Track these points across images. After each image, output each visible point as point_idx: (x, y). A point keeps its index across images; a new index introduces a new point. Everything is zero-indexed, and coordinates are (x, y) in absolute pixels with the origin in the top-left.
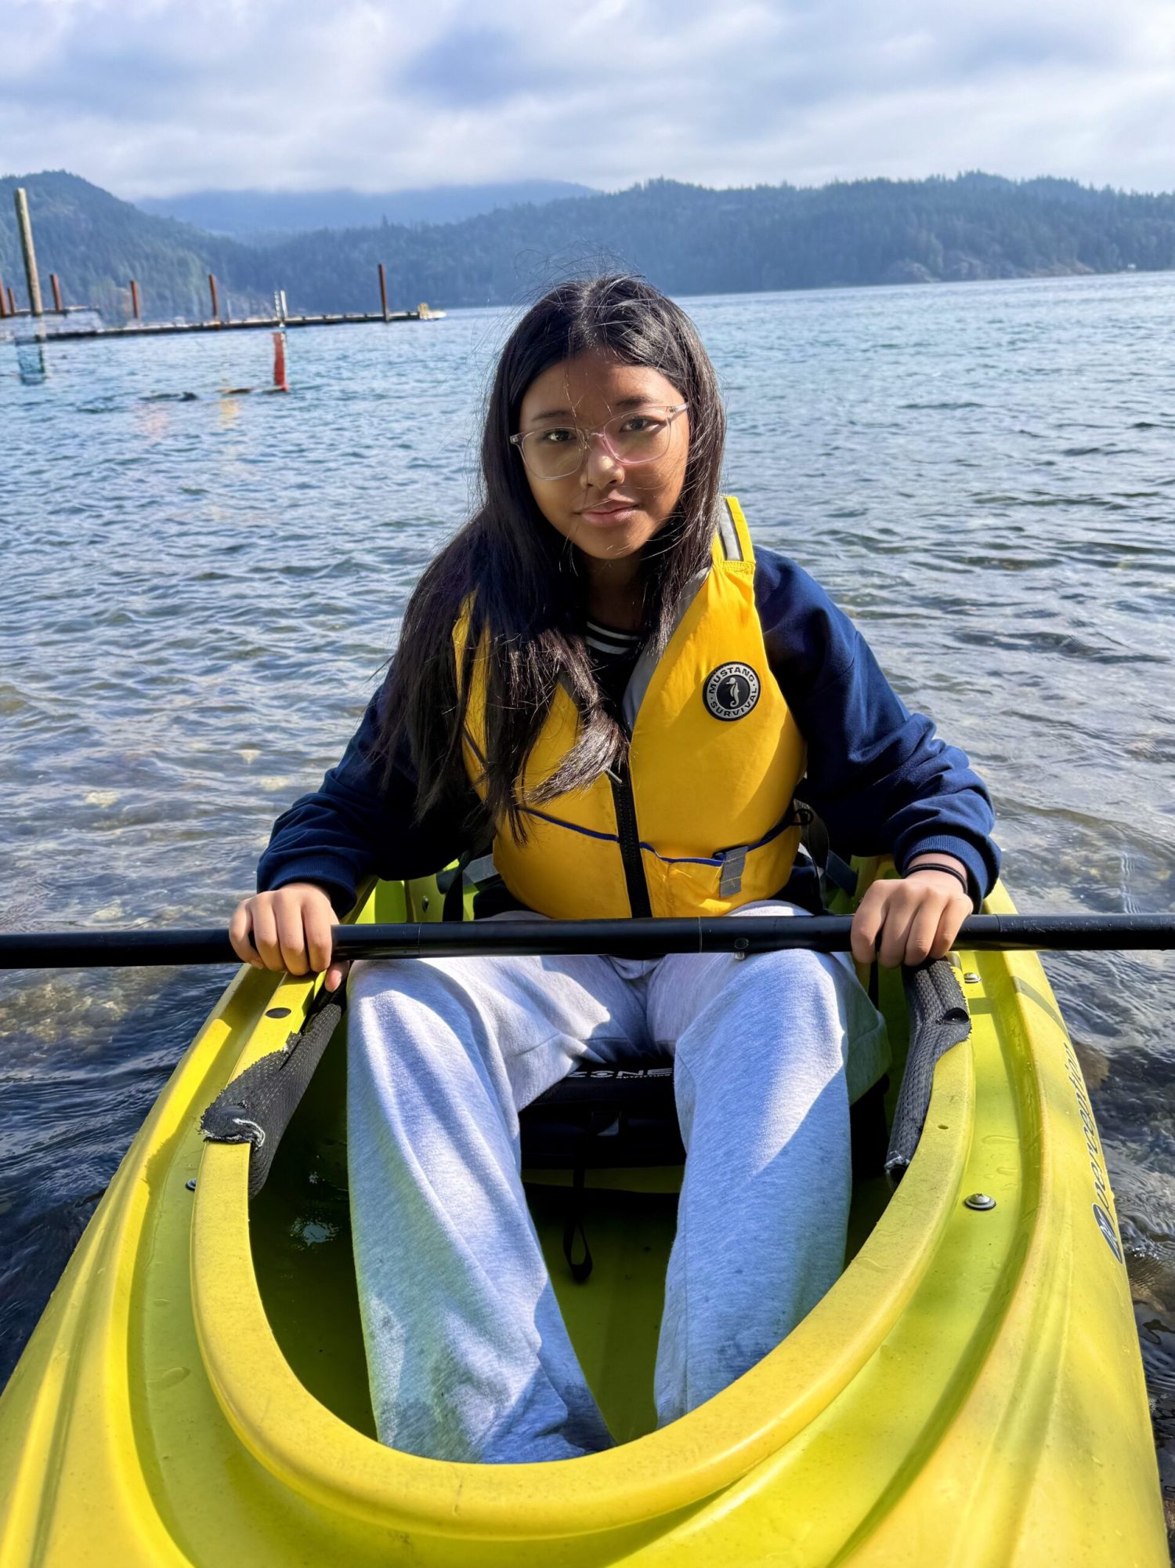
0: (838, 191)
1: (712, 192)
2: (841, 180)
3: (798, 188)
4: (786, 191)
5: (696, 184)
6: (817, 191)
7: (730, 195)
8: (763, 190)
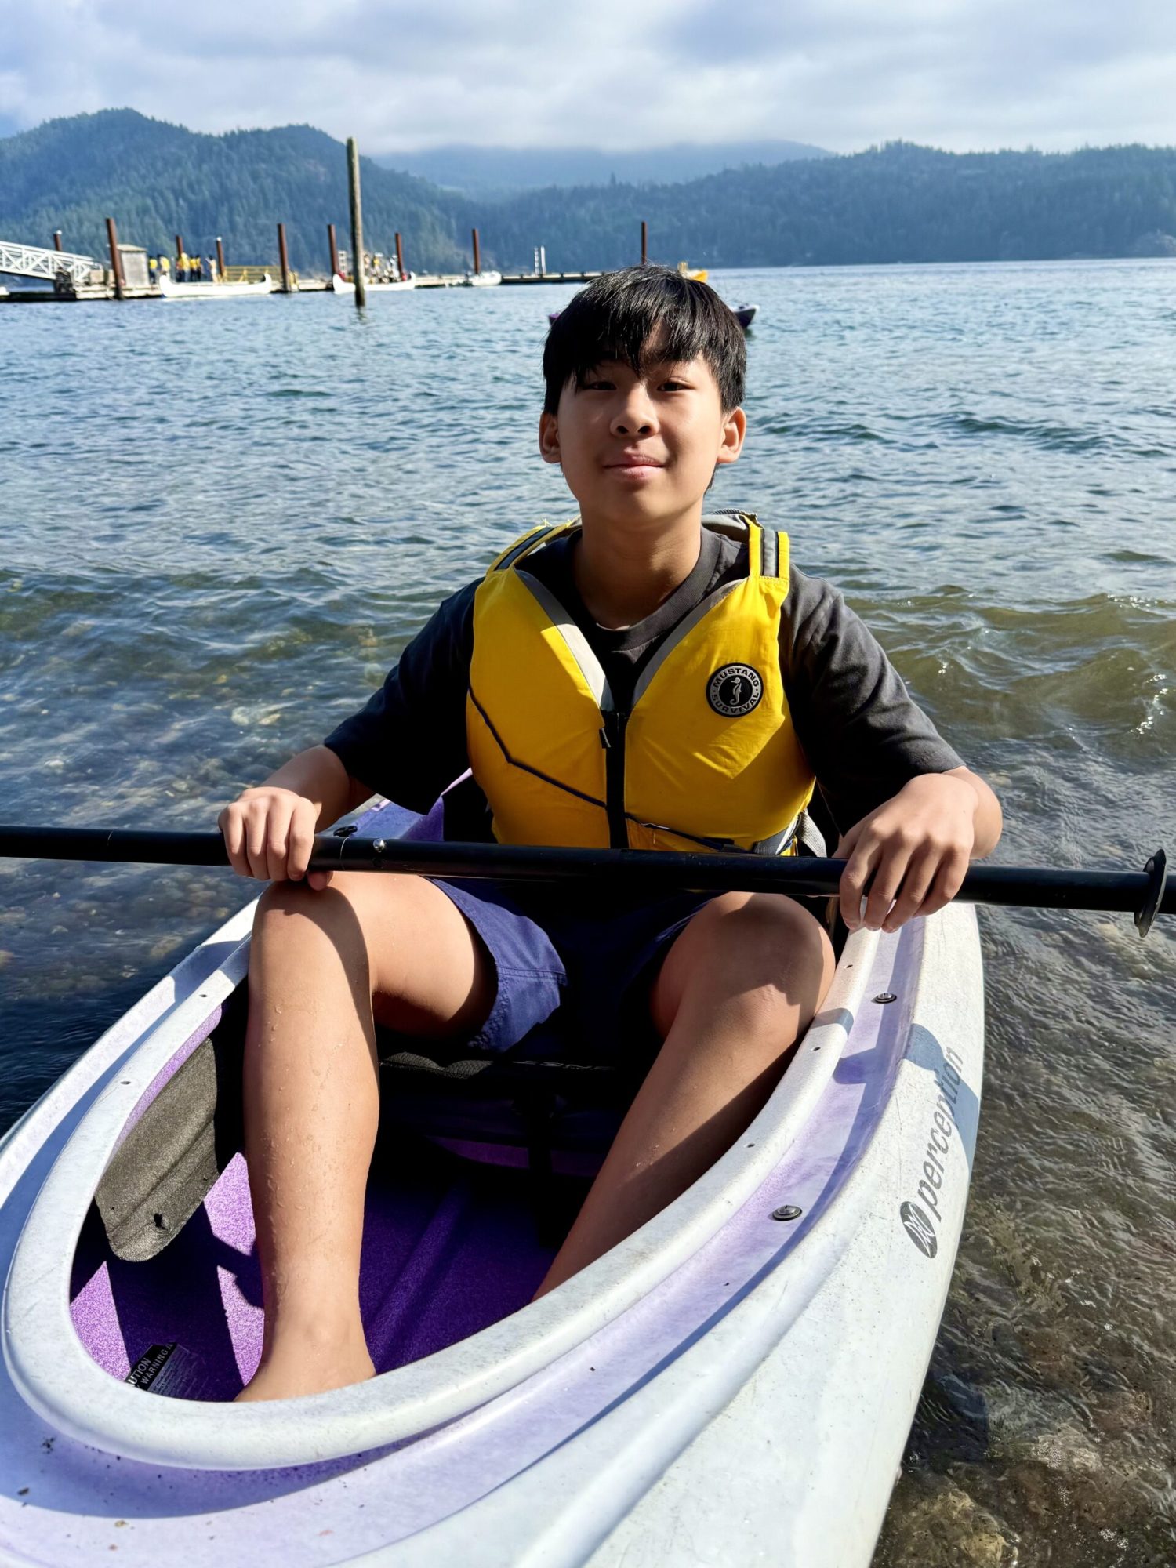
0: (1088, 157)
1: (952, 155)
2: (1092, 145)
3: (1044, 154)
4: (1032, 156)
5: (936, 147)
6: (1064, 156)
7: (971, 159)
8: (1006, 156)
